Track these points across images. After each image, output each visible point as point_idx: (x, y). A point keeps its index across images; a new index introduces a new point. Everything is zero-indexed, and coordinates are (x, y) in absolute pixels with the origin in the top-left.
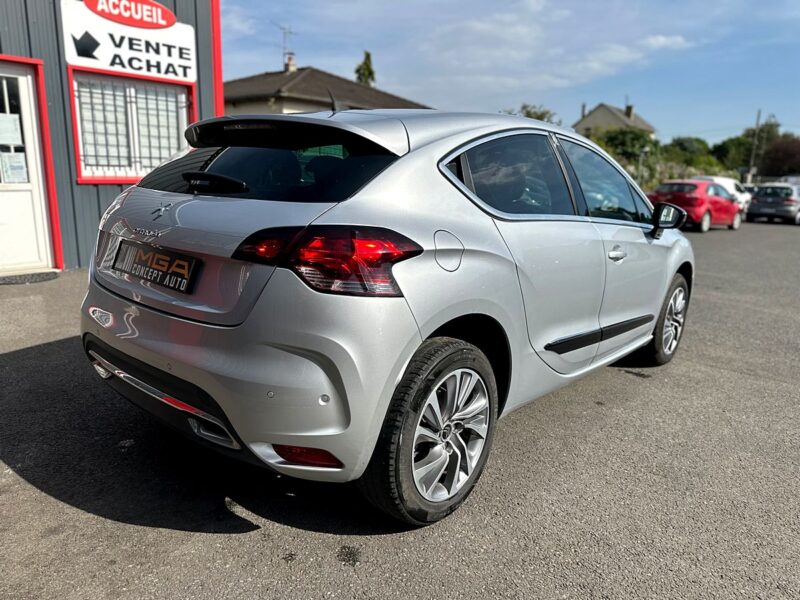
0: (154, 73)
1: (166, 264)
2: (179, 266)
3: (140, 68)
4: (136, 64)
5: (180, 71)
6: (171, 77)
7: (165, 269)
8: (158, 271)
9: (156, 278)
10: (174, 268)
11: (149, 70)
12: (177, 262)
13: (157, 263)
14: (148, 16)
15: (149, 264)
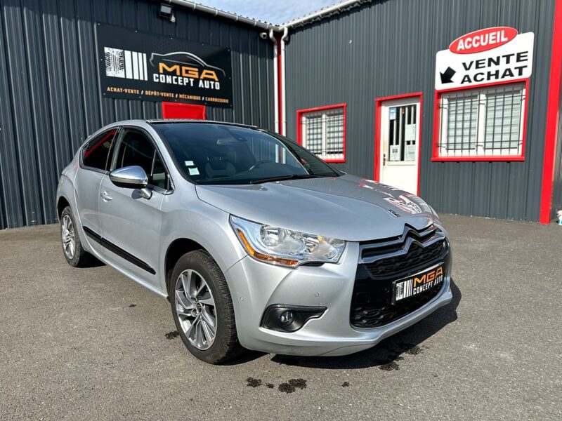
0: (493, 80)
3: (482, 79)
4: (479, 77)
5: (516, 72)
6: (508, 78)
11: (489, 79)
14: (493, 40)
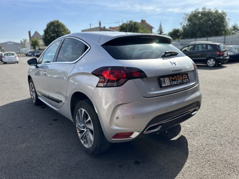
1: (181, 77)
2: (185, 76)
7: (182, 79)
8: (180, 80)
9: (181, 82)
10: (184, 78)
12: (184, 76)
13: (179, 78)
15: (176, 80)
